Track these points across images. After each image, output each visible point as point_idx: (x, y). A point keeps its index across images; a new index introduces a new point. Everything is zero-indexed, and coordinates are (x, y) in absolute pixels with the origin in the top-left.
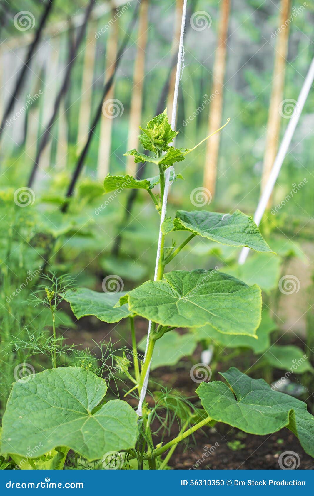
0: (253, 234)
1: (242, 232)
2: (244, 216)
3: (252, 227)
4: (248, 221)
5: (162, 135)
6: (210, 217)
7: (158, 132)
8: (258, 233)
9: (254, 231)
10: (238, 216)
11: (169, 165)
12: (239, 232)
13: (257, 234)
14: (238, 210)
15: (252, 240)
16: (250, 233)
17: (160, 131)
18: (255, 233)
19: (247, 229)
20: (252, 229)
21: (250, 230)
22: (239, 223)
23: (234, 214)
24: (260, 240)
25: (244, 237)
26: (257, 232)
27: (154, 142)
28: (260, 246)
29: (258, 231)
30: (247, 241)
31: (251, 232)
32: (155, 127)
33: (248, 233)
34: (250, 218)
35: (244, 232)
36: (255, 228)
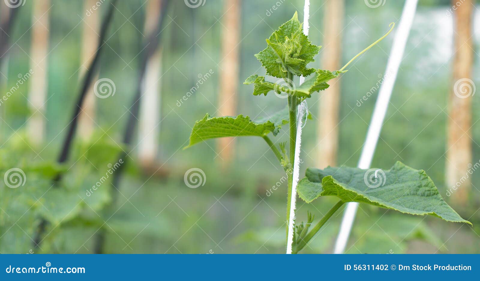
0: (430, 196)
1: (414, 194)
2: (410, 171)
3: (426, 186)
4: (420, 176)
5: (298, 51)
6: (357, 176)
7: (291, 48)
8: (437, 194)
9: (431, 191)
10: (400, 171)
11: (305, 97)
12: (409, 194)
13: (435, 196)
14: (399, 163)
15: (431, 206)
16: (426, 195)
17: (295, 46)
18: (433, 195)
19: (421, 189)
20: (427, 188)
21: (425, 191)
22: (406, 181)
23: (394, 169)
24: (442, 204)
25: (418, 202)
26: (434, 194)
27: (287, 62)
28: (446, 213)
29: (436, 192)
30: (425, 207)
31: (427, 193)
32: (287, 39)
33: (423, 195)
34: (421, 173)
35: (416, 194)
36: (432, 187)
